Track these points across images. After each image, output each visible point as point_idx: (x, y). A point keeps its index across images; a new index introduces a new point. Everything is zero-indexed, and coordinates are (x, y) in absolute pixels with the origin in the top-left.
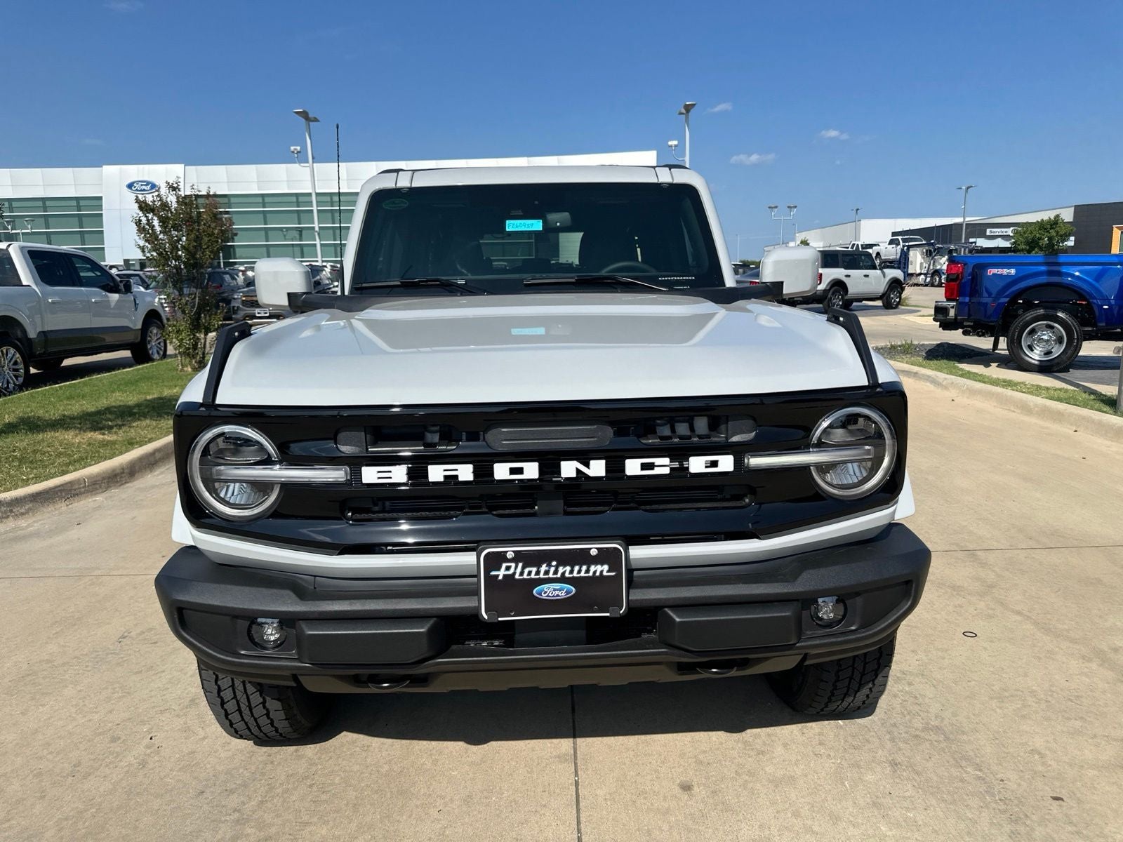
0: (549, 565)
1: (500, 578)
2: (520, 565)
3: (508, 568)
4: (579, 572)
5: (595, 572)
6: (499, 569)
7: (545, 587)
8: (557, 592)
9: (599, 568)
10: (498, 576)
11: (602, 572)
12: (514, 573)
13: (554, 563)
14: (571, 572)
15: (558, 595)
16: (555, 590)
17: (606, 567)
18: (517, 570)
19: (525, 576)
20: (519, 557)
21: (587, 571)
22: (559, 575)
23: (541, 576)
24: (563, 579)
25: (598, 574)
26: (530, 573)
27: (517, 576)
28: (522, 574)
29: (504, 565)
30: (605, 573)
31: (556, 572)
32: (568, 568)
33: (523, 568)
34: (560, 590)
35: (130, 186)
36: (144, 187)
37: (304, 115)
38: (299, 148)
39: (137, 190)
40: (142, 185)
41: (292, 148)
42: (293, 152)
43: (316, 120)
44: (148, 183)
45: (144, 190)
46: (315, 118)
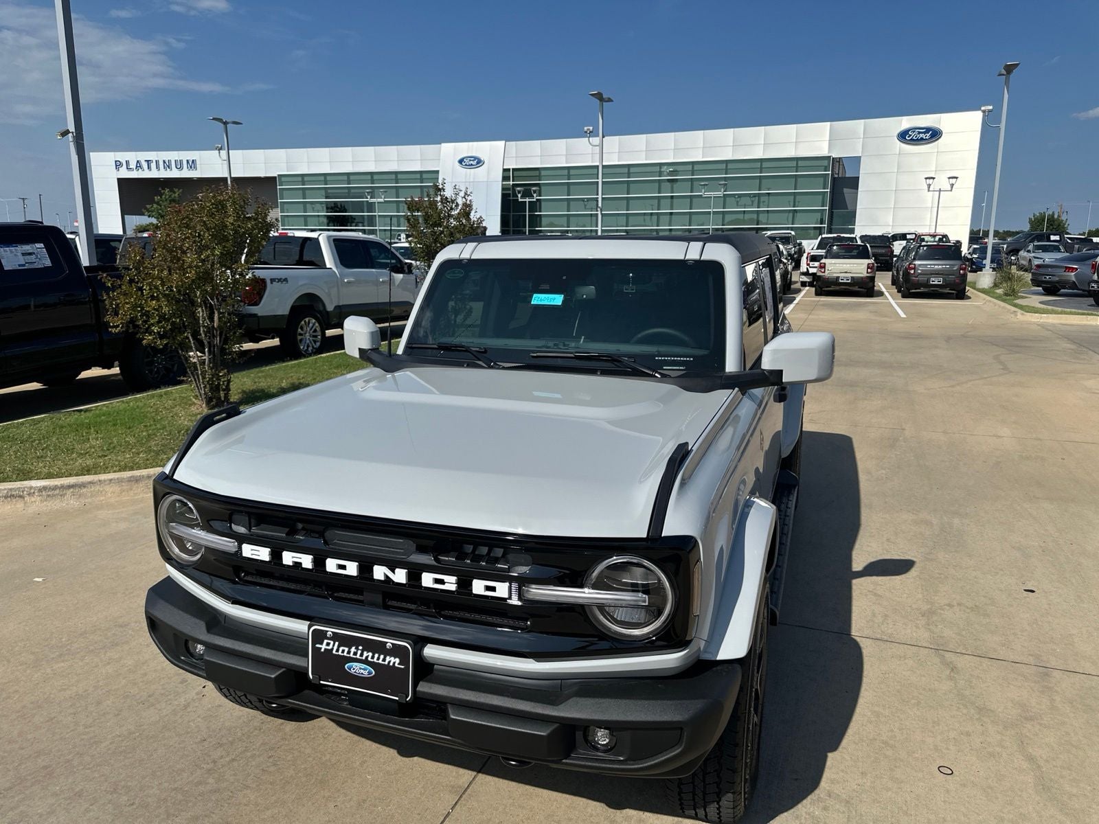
0: (357, 648)
1: (323, 650)
2: (337, 643)
3: (328, 644)
4: (378, 659)
5: (390, 662)
6: (322, 644)
7: (355, 664)
8: (362, 671)
9: (393, 659)
10: (321, 648)
11: (394, 663)
12: (332, 649)
13: (360, 648)
14: (373, 658)
15: (362, 674)
16: (360, 669)
17: (397, 660)
18: (334, 646)
19: (340, 653)
20: (335, 637)
21: (384, 660)
22: (364, 658)
23: (351, 655)
24: (366, 662)
25: (391, 664)
26: (343, 651)
27: (334, 652)
28: (337, 651)
29: (326, 641)
30: (396, 665)
31: (361, 655)
32: (370, 654)
33: (339, 647)
34: (364, 669)
35: (461, 161)
36: (471, 162)
37: (599, 96)
38: (591, 128)
39: (466, 165)
40: (470, 160)
41: (586, 128)
42: (586, 132)
43: (610, 100)
44: (475, 158)
45: (472, 165)
46: (609, 98)
